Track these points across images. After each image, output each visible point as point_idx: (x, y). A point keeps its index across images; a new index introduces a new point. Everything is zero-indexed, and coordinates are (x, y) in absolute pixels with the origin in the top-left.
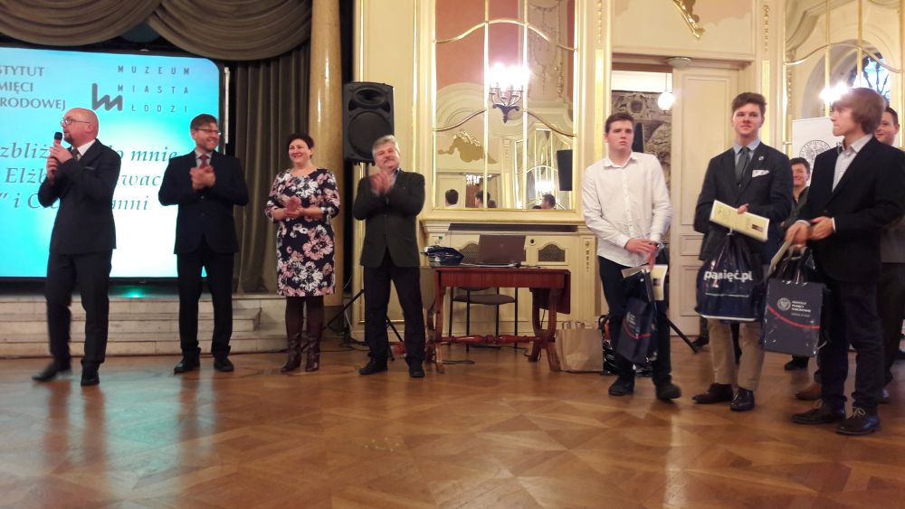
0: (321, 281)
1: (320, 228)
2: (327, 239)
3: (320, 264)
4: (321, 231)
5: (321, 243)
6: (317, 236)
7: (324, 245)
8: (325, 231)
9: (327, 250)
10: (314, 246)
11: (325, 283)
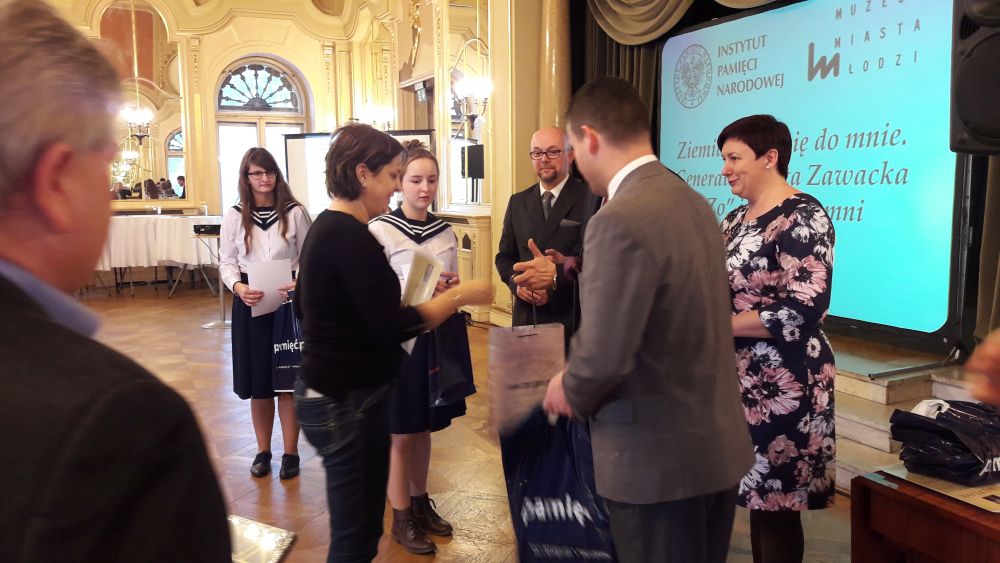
0: (765, 477)
1: (761, 350)
2: (784, 377)
3: (762, 435)
4: (766, 358)
5: (766, 386)
6: (755, 367)
7: (773, 391)
8: (775, 356)
9: (784, 404)
10: (747, 391)
11: (777, 484)
